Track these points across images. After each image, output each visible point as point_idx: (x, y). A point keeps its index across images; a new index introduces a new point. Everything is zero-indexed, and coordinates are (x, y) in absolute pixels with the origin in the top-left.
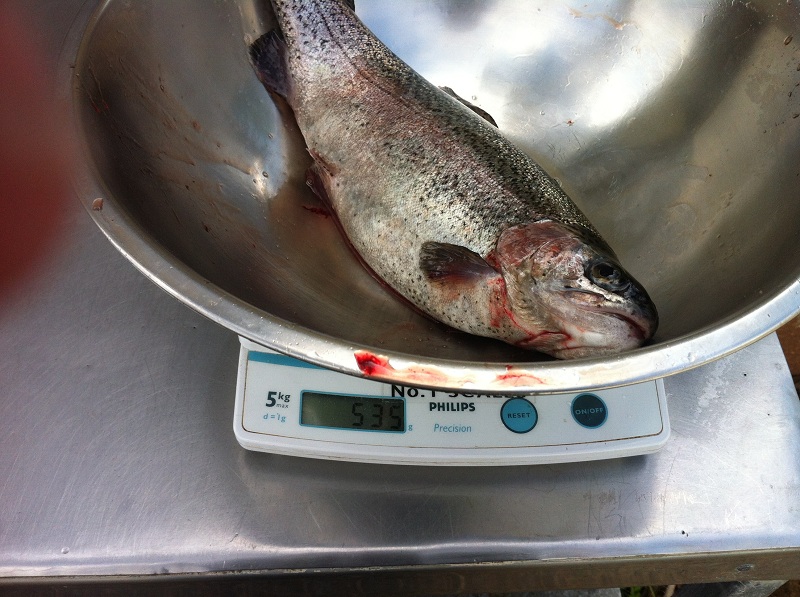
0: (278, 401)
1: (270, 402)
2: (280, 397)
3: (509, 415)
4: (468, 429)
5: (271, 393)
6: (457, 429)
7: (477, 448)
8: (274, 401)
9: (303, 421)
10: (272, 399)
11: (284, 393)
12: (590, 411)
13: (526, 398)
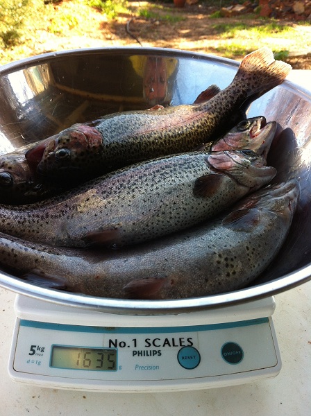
0: (37, 352)
2: (38, 349)
3: (183, 358)
4: (157, 367)
5: (32, 346)
6: (150, 368)
7: (162, 380)
9: (52, 364)
10: (33, 350)
11: (41, 346)
12: (233, 353)
13: (193, 346)
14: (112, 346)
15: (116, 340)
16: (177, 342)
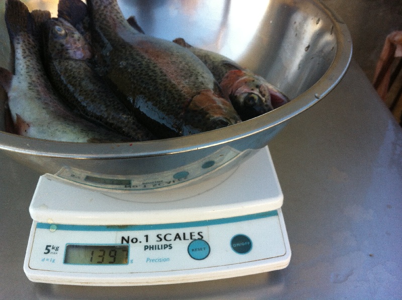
0: (52, 251)
2: (53, 248)
3: (193, 250)
4: (167, 260)
5: (47, 246)
6: (160, 260)
7: (172, 271)
8: (49, 251)
9: (66, 261)
10: (48, 250)
11: (56, 246)
12: (242, 244)
13: (203, 239)
14: (125, 242)
15: (128, 237)
16: (188, 236)
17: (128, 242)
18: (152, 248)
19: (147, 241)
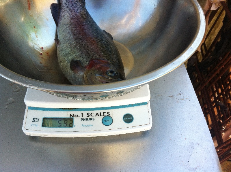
0: (36, 120)
1: (33, 121)
3: (104, 121)
4: (92, 125)
5: (34, 118)
6: (88, 126)
7: (94, 131)
11: (38, 118)
12: (128, 118)
13: (110, 116)
14: (71, 117)
15: (73, 114)
16: (102, 114)
17: (73, 116)
18: (84, 120)
19: (82, 116)
